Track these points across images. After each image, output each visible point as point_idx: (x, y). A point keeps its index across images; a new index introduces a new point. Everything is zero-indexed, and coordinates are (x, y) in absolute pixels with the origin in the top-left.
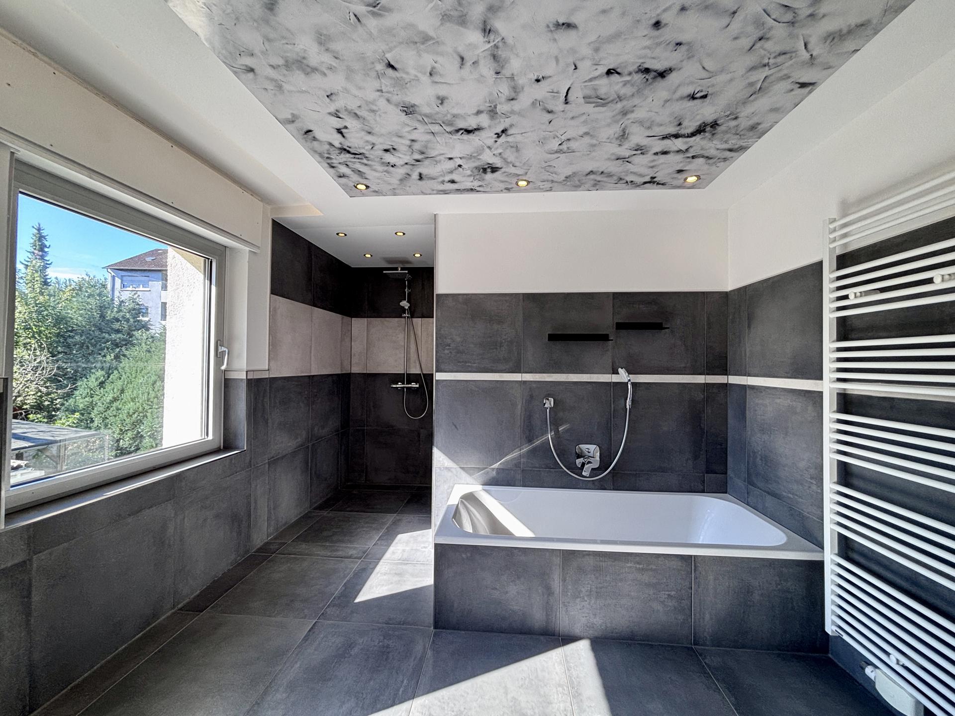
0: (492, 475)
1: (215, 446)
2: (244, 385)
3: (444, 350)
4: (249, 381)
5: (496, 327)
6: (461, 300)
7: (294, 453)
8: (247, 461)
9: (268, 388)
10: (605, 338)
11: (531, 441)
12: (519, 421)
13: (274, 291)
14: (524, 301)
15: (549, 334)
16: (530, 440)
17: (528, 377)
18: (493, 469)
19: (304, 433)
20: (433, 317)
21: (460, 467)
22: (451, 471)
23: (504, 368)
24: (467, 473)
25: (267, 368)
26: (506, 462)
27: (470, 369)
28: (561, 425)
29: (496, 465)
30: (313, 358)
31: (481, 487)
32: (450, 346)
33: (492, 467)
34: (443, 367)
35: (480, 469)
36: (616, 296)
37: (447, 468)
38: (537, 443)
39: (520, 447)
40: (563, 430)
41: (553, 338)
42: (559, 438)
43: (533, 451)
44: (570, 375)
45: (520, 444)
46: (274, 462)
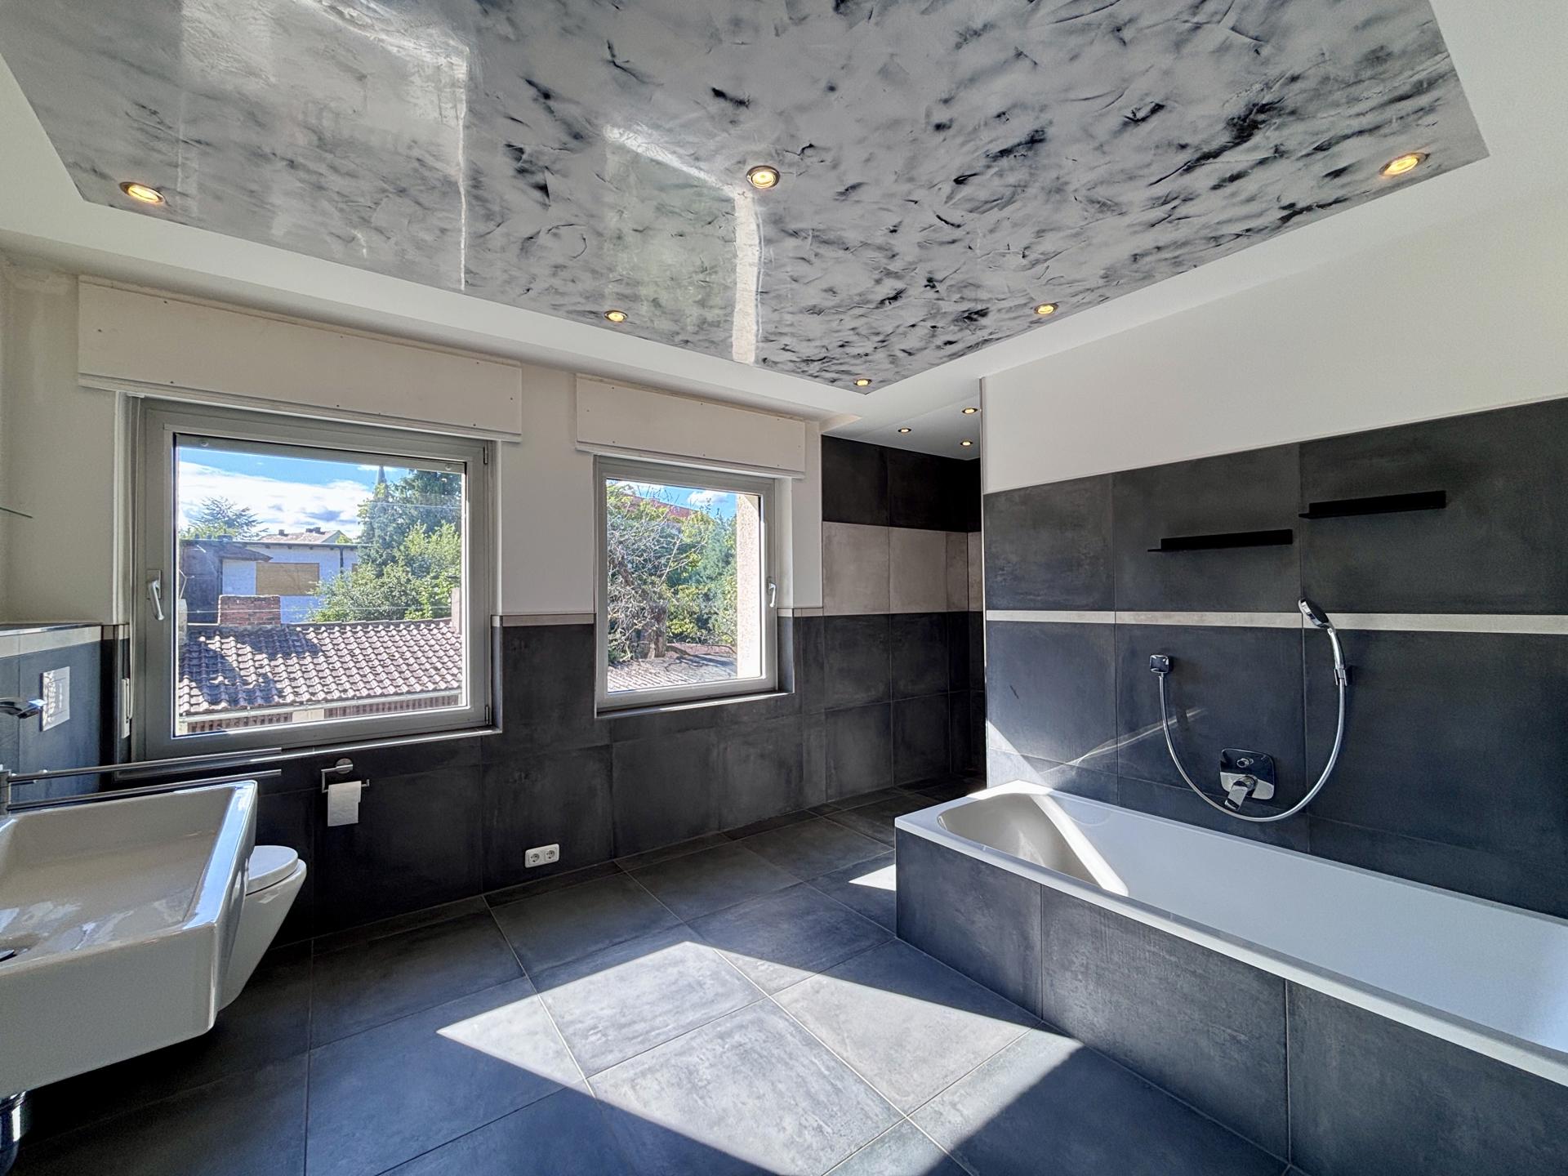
0: (1069, 777)
1: (770, 685)
2: (791, 623)
3: (996, 576)
4: (795, 619)
5: (1069, 534)
6: (1017, 499)
7: (864, 709)
8: (797, 706)
9: (822, 627)
10: (1284, 538)
11: (1134, 730)
12: (1113, 693)
13: (827, 517)
14: (1114, 485)
15: (1162, 540)
16: (1133, 728)
17: (1127, 618)
18: (1072, 767)
19: (881, 688)
20: (980, 530)
21: (1023, 756)
22: (1012, 761)
23: (1084, 602)
24: (1032, 765)
25: (821, 605)
26: (1093, 758)
27: (1032, 605)
28: (1190, 708)
29: (1076, 762)
30: (891, 591)
31: (1049, 790)
32: (1003, 570)
33: (1071, 763)
34: (995, 601)
35: (1052, 764)
36: (1307, 448)
37: (1005, 754)
38: (1146, 734)
39: (1116, 738)
40: (1193, 716)
41: (1170, 545)
42: (1187, 730)
43: (1138, 749)
44: (1207, 613)
45: (1115, 733)
46: (833, 713)
